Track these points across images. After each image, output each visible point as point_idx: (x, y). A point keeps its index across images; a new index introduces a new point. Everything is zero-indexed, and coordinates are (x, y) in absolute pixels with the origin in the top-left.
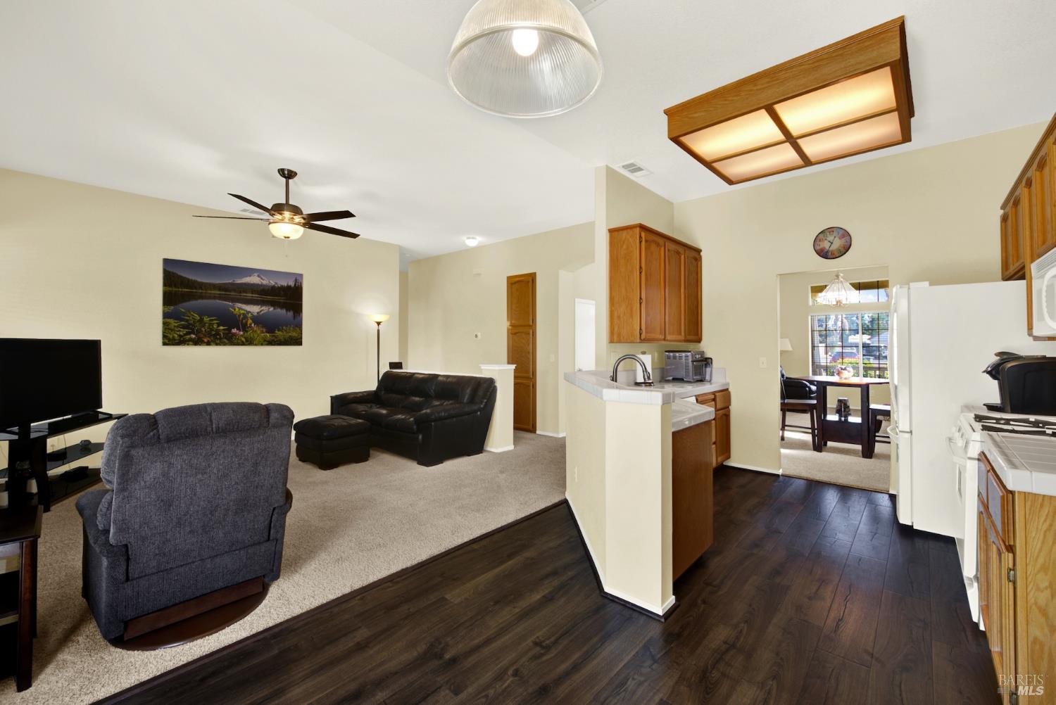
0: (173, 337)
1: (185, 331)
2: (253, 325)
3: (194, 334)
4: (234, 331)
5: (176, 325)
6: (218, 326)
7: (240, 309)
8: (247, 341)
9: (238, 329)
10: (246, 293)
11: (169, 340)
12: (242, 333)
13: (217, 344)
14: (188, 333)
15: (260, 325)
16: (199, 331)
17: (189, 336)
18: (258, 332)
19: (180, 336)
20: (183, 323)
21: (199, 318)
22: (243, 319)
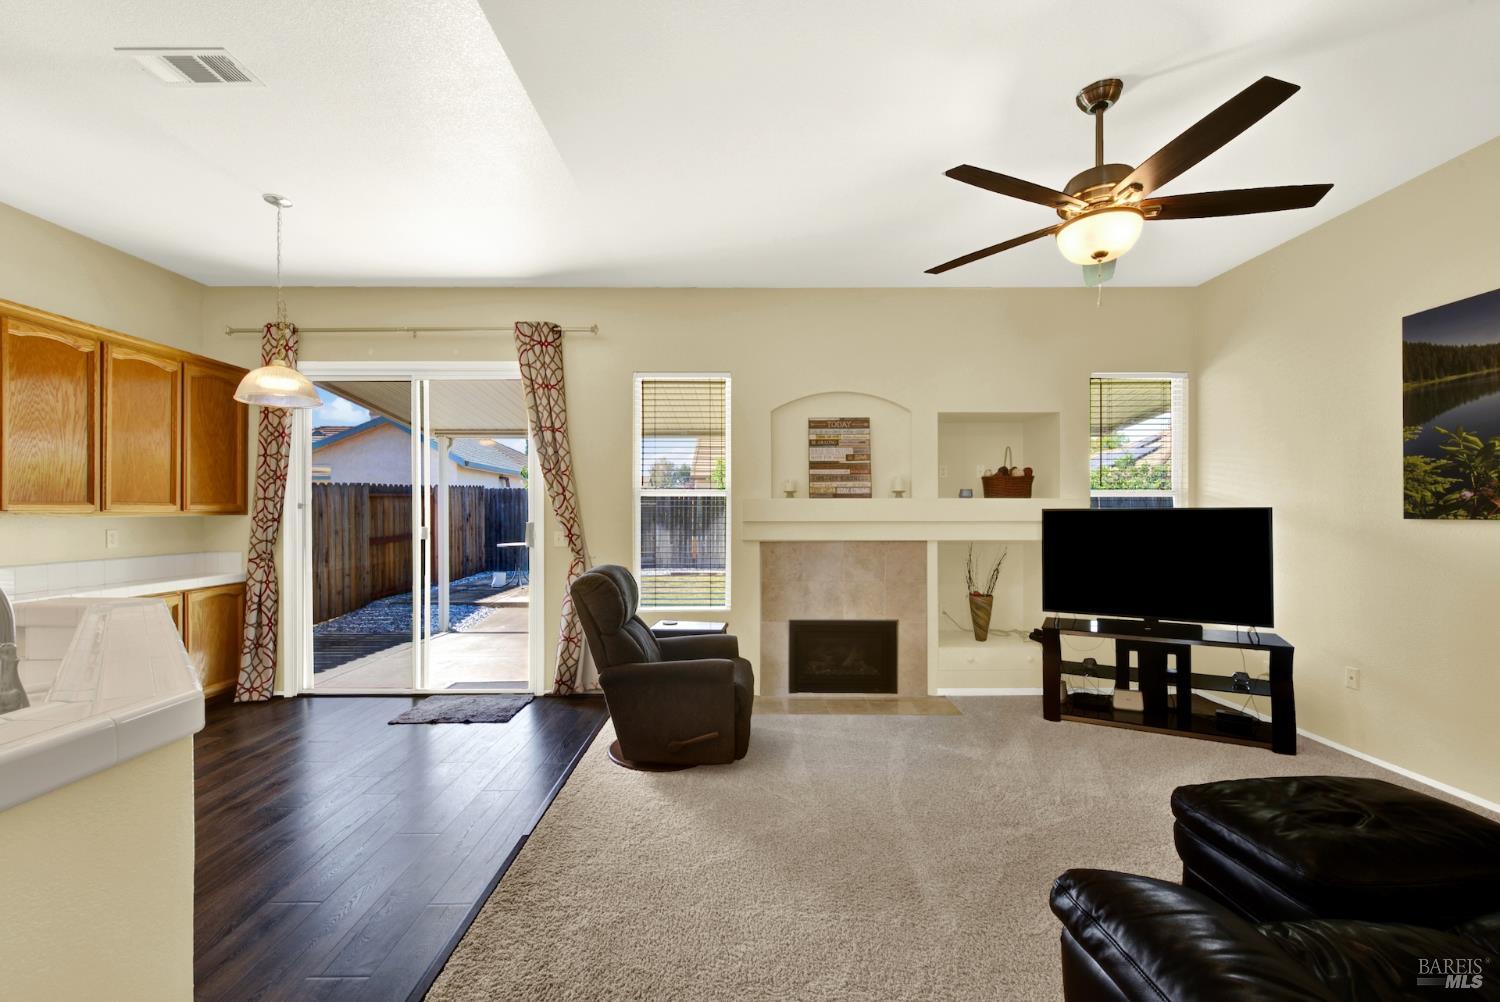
0: (1423, 497)
1: (1447, 482)
3: (1470, 489)
5: (1428, 468)
11: (1415, 505)
14: (1455, 488)
16: (1484, 480)
17: (1457, 496)
19: (1437, 495)
20: (1443, 462)
21: (1482, 446)
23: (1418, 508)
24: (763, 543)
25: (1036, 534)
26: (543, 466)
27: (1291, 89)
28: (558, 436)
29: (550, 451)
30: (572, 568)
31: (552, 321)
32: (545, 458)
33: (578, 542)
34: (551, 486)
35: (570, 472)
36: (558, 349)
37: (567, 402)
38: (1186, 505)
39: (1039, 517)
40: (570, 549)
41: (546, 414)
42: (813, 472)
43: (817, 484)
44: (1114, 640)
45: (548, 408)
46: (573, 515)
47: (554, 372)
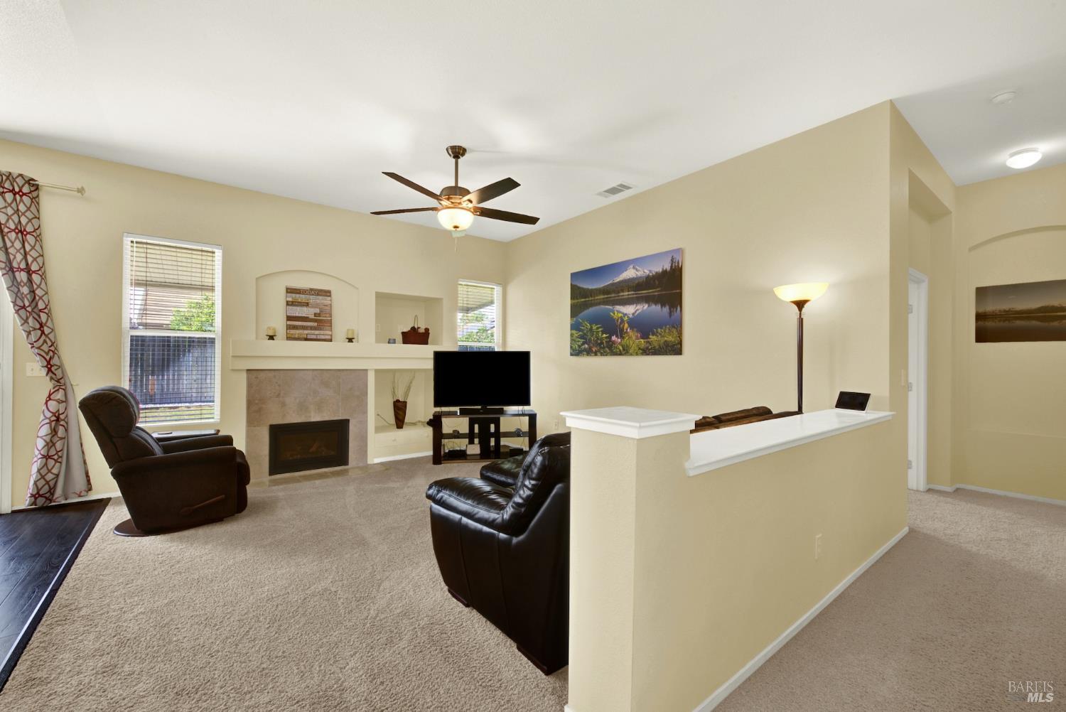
0: (576, 347)
1: (582, 341)
2: (629, 330)
3: (587, 344)
4: (614, 338)
5: (577, 335)
6: (603, 332)
7: (618, 312)
8: (624, 350)
9: (617, 336)
10: (623, 291)
11: (573, 350)
12: (619, 340)
13: (602, 354)
14: (583, 344)
15: (635, 330)
16: (590, 342)
17: (584, 347)
18: (633, 339)
19: (579, 347)
20: (581, 333)
21: (590, 327)
22: (621, 323)
23: (576, 352)
24: (248, 370)
25: (430, 365)
26: (15, 303)
27: (516, 185)
28: (36, 278)
29: (25, 290)
30: (50, 395)
31: (29, 174)
32: (17, 296)
33: (59, 373)
34: (26, 321)
35: (47, 310)
36: (35, 200)
37: (44, 247)
38: (501, 350)
39: (432, 356)
40: (48, 378)
41: (19, 257)
42: (289, 323)
43: (293, 332)
44: (468, 419)
45: (22, 251)
46: (52, 348)
47: (30, 220)
